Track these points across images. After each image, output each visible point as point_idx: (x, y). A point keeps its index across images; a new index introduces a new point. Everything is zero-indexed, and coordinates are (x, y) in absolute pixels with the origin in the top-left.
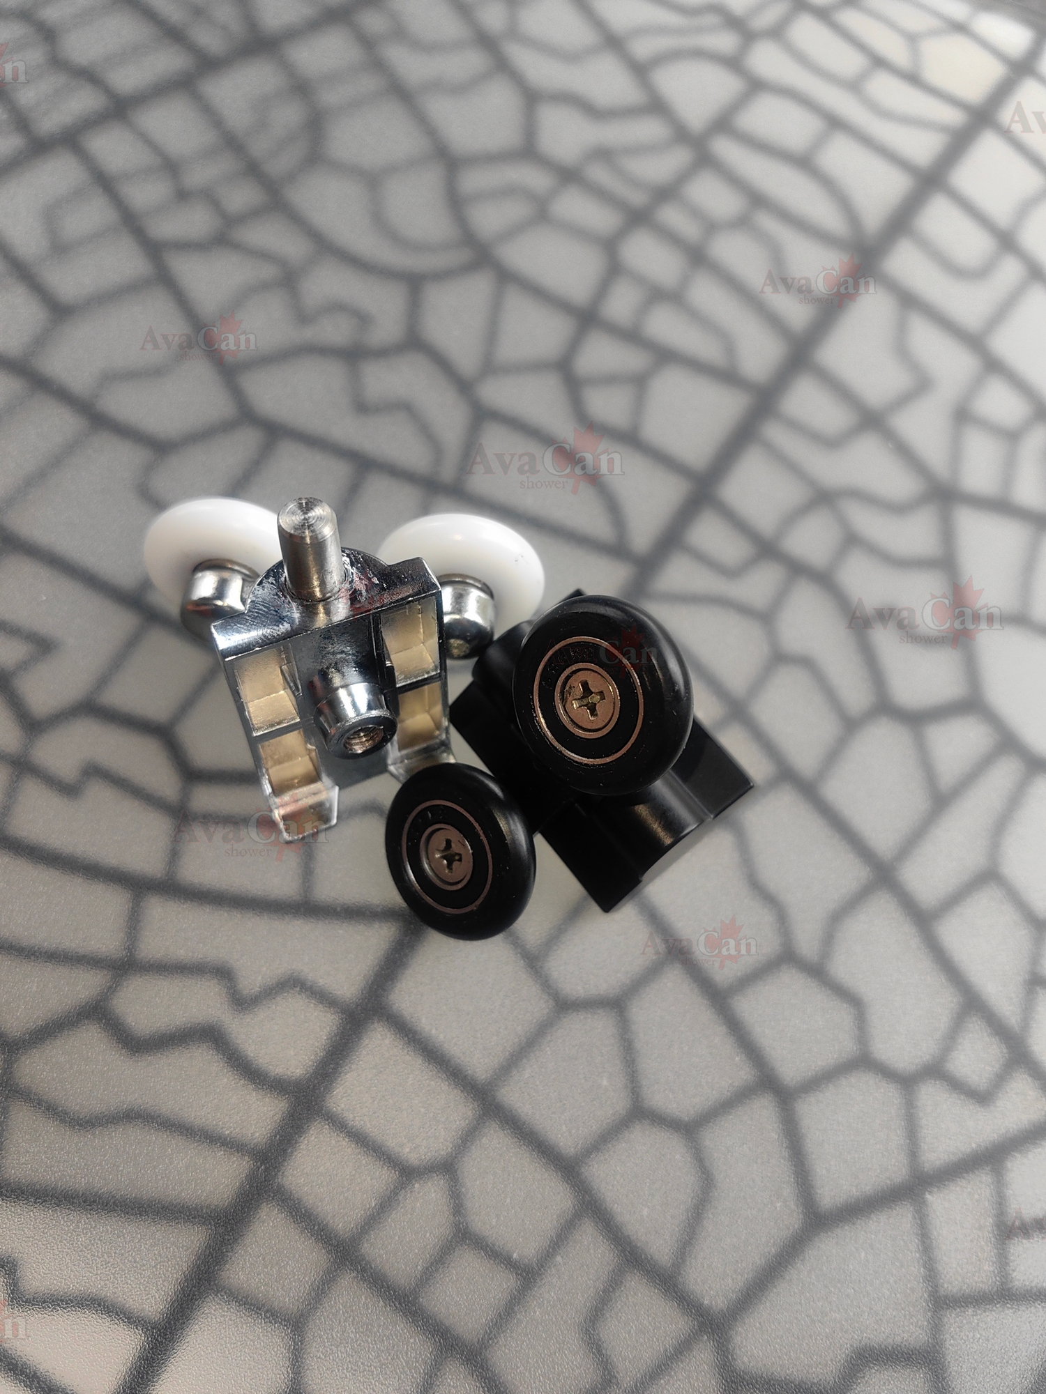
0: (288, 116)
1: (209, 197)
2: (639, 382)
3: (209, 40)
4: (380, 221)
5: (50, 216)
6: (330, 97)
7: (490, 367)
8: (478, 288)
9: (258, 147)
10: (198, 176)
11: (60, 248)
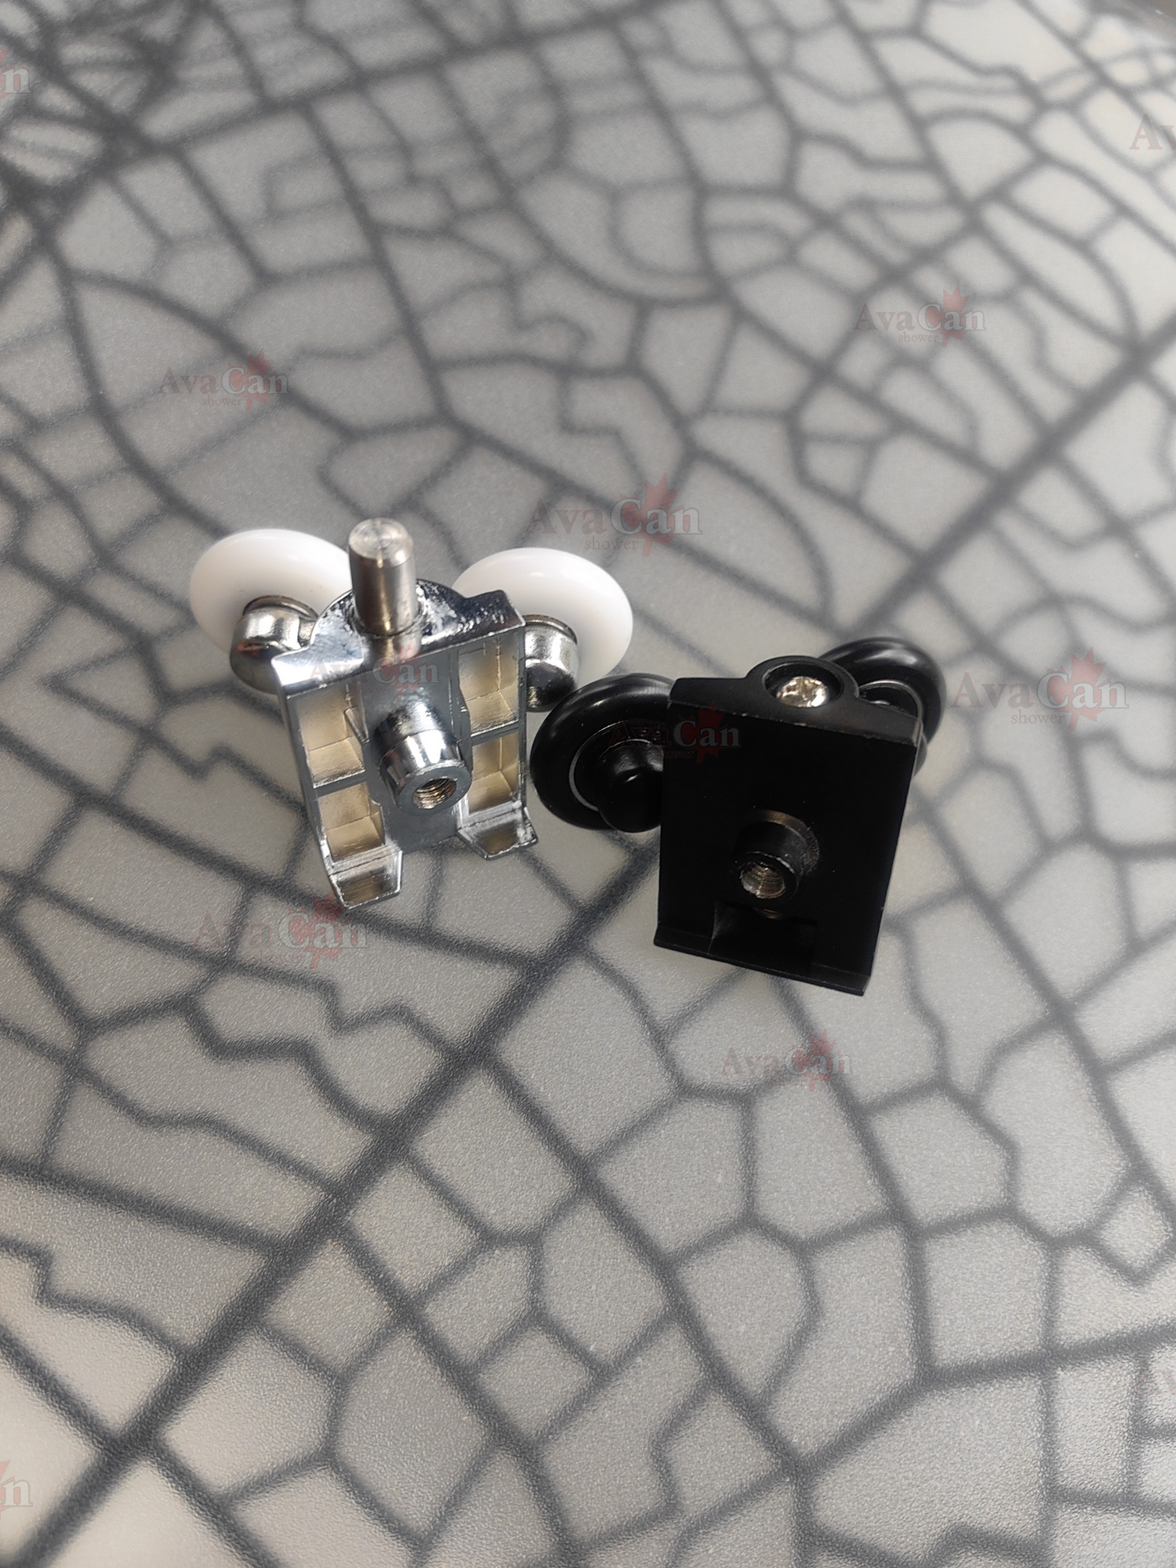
0: (536, 115)
1: (440, 186)
2: (869, 448)
3: (463, 26)
4: (615, 237)
5: (271, 179)
6: (583, 103)
7: (709, 406)
8: (711, 322)
9: (499, 144)
10: (432, 163)
11: (275, 214)
